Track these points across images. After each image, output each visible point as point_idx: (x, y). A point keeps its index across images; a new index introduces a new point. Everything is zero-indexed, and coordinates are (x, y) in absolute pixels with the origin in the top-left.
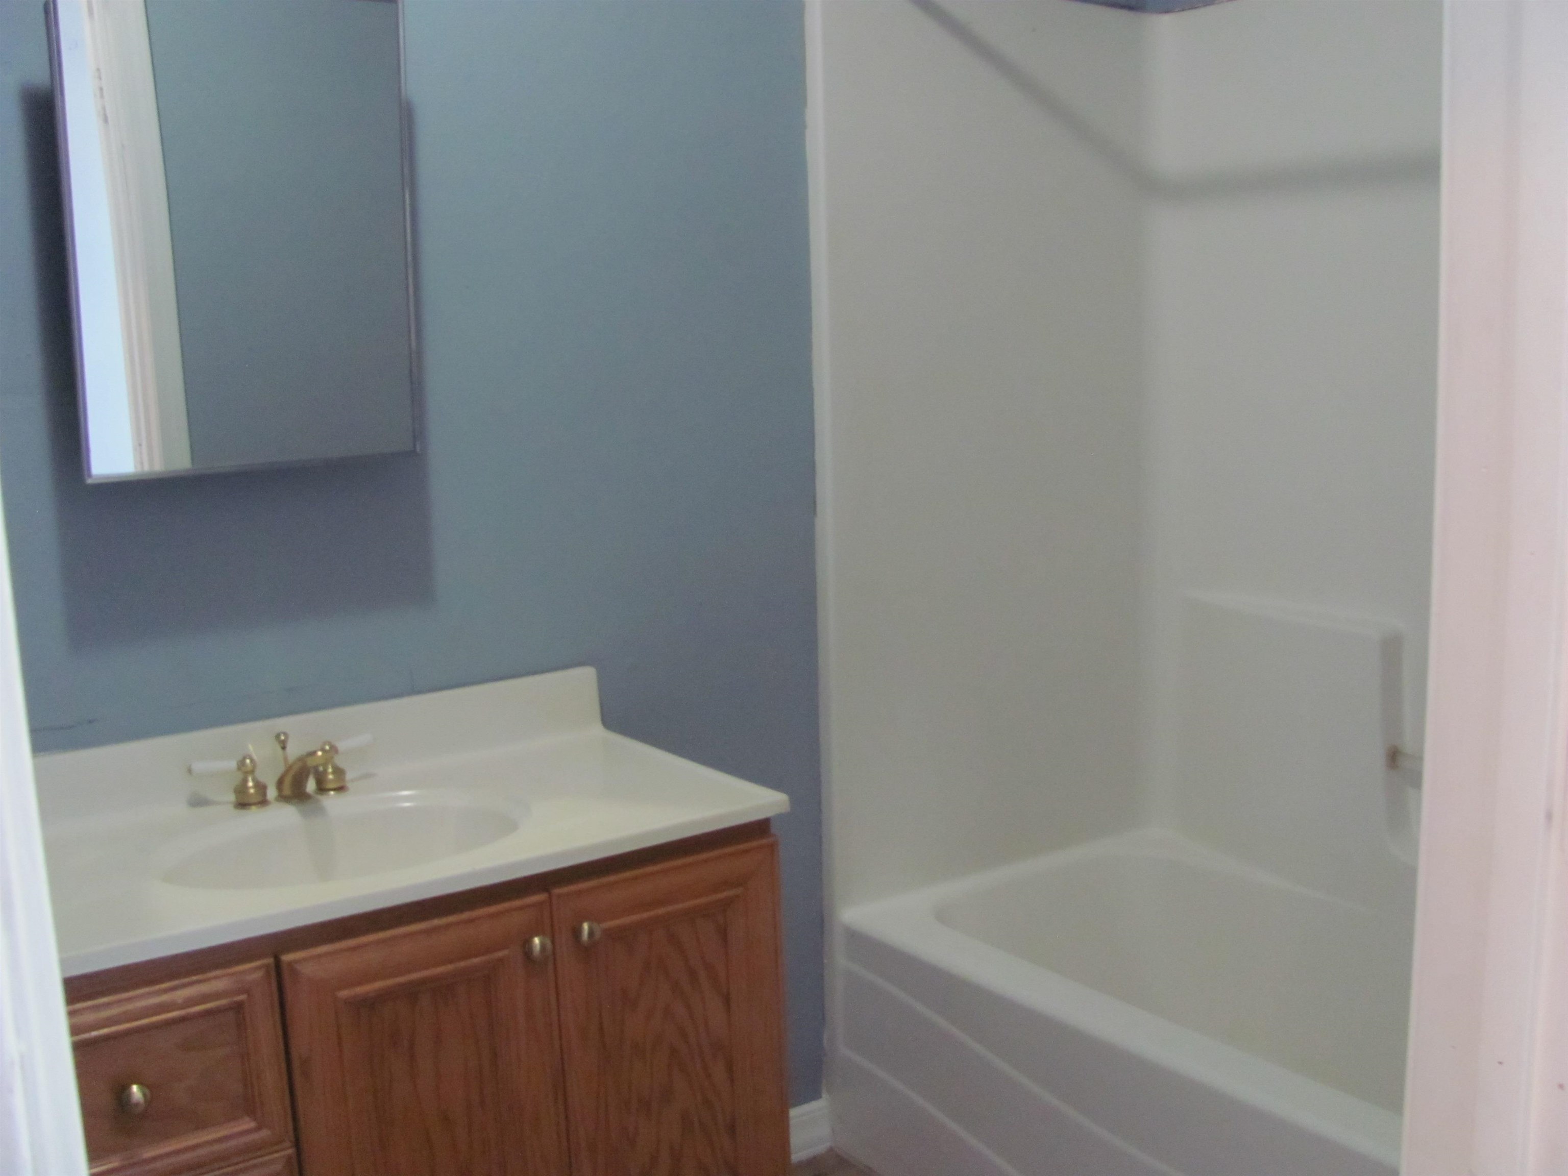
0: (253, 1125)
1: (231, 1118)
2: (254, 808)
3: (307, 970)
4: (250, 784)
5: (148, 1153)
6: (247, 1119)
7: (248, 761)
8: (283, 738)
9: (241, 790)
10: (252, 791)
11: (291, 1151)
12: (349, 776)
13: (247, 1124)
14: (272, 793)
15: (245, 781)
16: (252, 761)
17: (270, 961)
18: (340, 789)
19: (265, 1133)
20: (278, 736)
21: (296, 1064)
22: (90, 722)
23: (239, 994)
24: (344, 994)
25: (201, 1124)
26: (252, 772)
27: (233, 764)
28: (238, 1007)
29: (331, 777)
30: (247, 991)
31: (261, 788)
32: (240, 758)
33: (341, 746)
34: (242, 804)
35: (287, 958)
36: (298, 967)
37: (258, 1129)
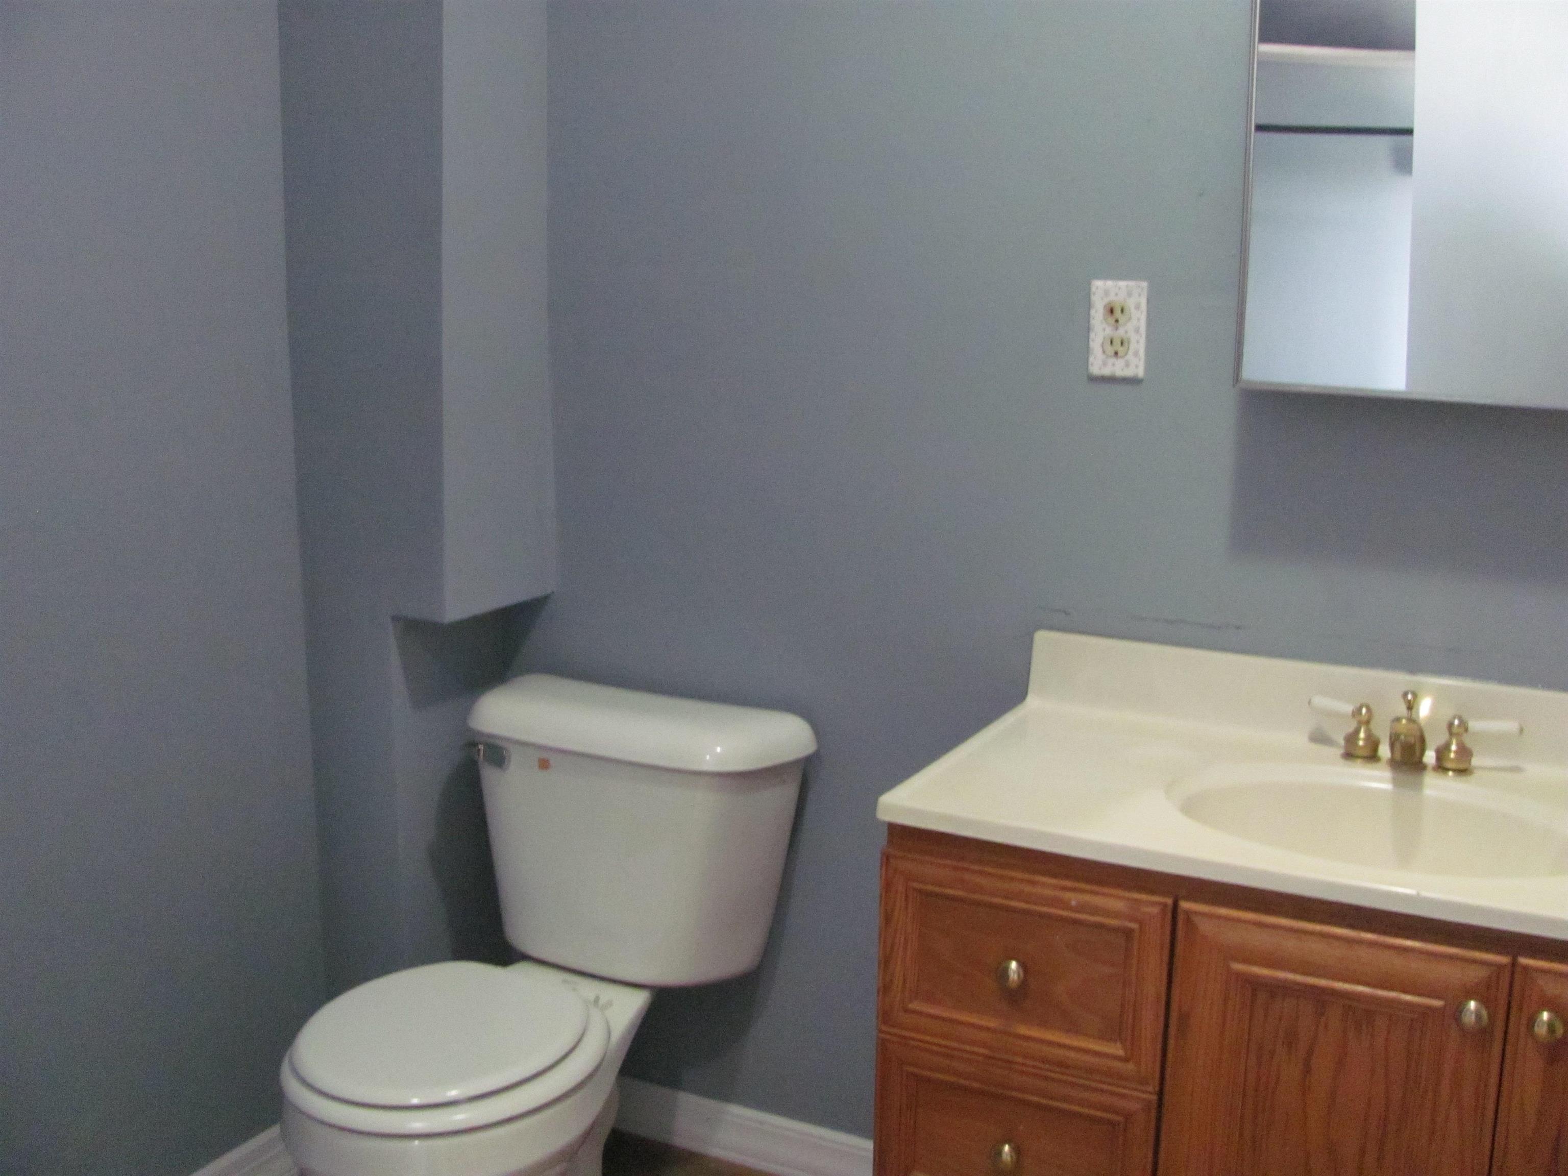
0: (1121, 1052)
1: (1103, 1037)
2: (1359, 761)
3: (1205, 927)
4: (1362, 735)
5: (1023, 1030)
6: (1119, 1045)
7: (1364, 711)
8: (1410, 697)
9: (1351, 739)
10: (1361, 743)
11: (1154, 1098)
12: (1475, 761)
13: (1117, 1049)
14: (1384, 751)
15: (1357, 732)
16: (1369, 710)
17: (1169, 901)
18: (1463, 772)
19: (1129, 1068)
20: (1405, 695)
21: (1174, 1015)
22: (1238, 628)
23: (1130, 921)
24: (1238, 966)
25: (1073, 1028)
26: (1368, 722)
27: (1349, 708)
28: (1128, 934)
29: (1452, 755)
30: (1141, 923)
31: (1373, 745)
32: (1358, 705)
33: (1475, 725)
34: (1349, 755)
35: (1185, 905)
36: (1196, 919)
37: (1126, 1060)
